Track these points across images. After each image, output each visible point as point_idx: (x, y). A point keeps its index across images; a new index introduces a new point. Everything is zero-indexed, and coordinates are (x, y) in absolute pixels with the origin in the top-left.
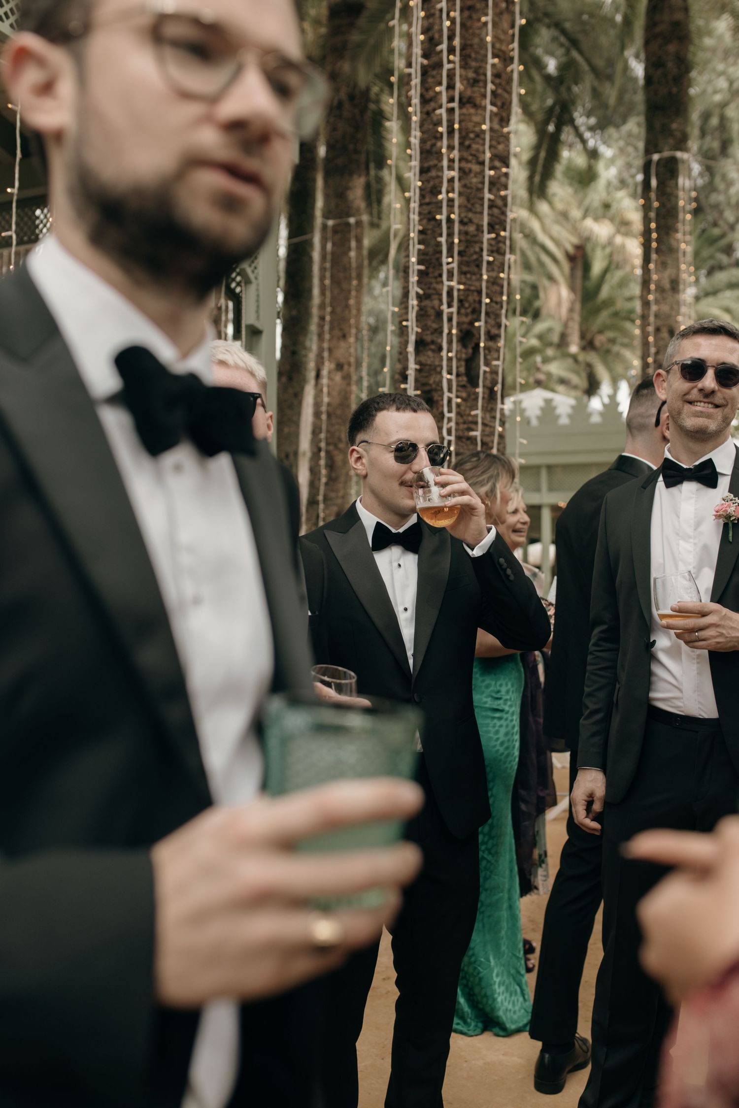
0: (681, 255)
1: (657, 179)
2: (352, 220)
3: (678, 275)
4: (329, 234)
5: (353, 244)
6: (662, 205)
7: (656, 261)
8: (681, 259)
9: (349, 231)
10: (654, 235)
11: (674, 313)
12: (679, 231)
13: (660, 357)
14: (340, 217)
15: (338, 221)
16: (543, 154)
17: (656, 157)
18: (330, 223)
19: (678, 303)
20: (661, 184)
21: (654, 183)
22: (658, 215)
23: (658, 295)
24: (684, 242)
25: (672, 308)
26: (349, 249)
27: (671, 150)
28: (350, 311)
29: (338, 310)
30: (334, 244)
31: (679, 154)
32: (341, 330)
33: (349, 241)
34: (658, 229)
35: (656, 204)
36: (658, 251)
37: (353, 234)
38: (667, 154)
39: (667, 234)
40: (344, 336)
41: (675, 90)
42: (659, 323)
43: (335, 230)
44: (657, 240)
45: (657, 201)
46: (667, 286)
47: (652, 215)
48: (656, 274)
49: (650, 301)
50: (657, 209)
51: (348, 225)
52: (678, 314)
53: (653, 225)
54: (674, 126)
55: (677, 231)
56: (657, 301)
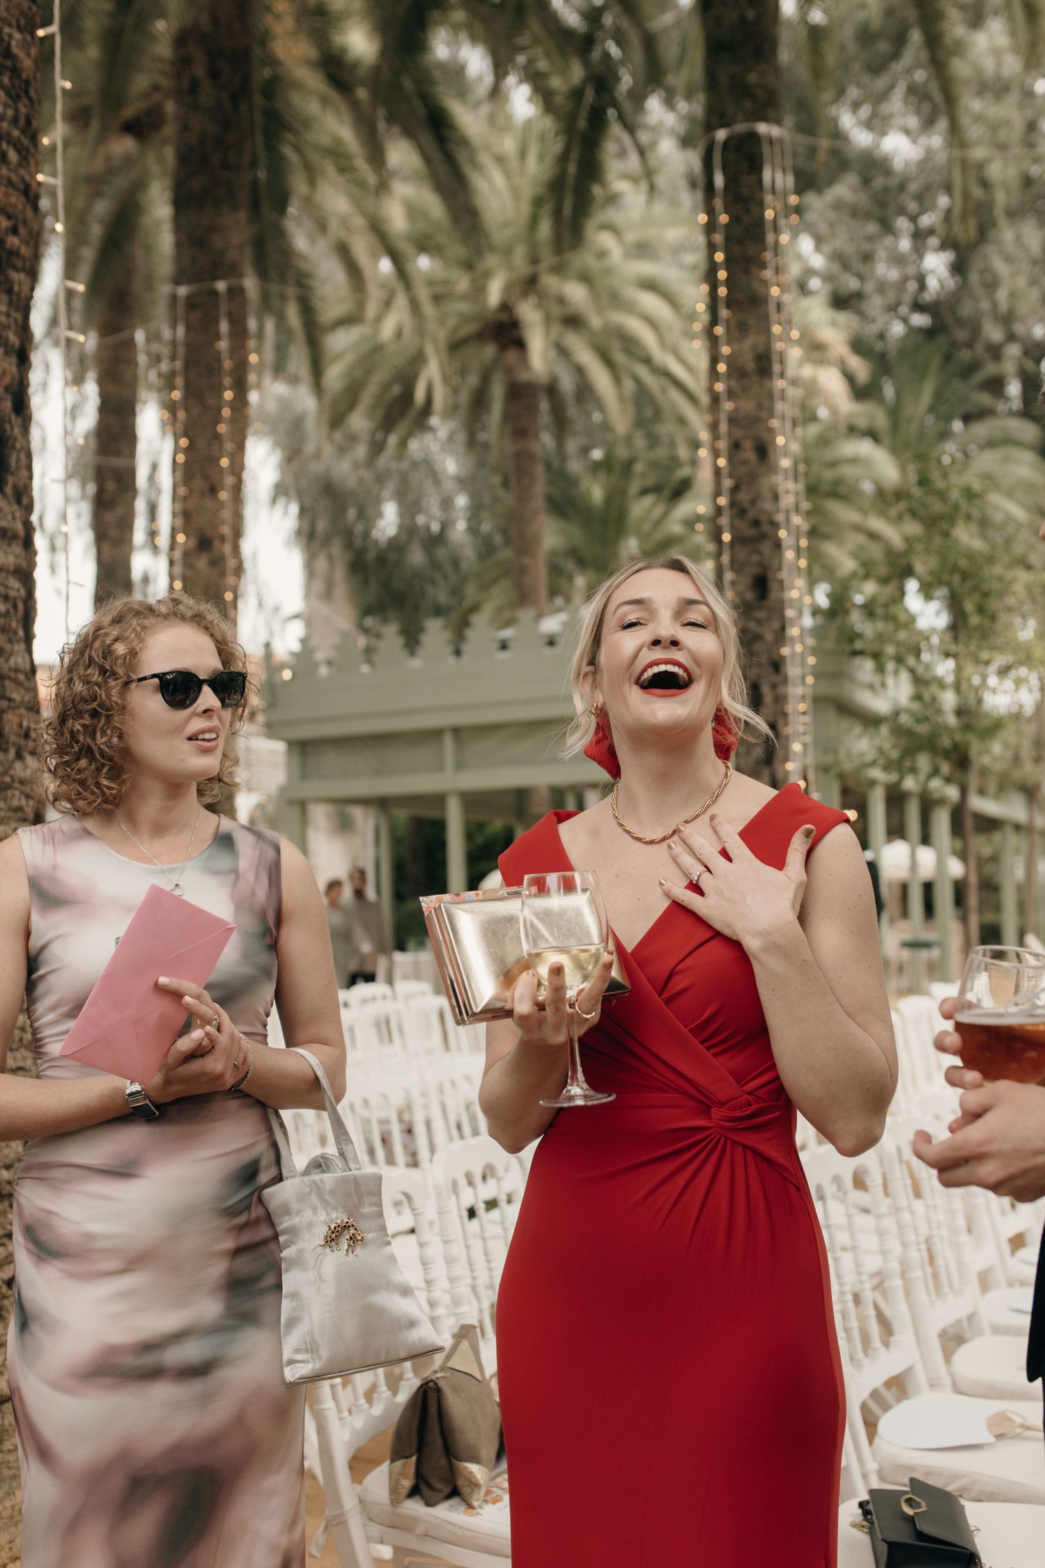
0: (772, 308)
1: (725, 174)
2: (221, 286)
3: (768, 346)
4: (181, 310)
5: (224, 327)
6: (735, 219)
7: (728, 321)
8: (773, 315)
9: (216, 305)
10: (722, 275)
11: (764, 415)
12: (768, 265)
13: (743, 496)
14: (199, 281)
15: (193, 288)
16: (572, 168)
17: (721, 135)
18: (183, 291)
19: (770, 396)
20: (730, 181)
21: (719, 180)
22: (728, 239)
23: (733, 383)
24: (778, 286)
25: (760, 407)
26: (218, 336)
27: (747, 121)
28: (221, 445)
29: (201, 443)
30: (189, 328)
31: (762, 128)
32: (206, 478)
33: (217, 323)
34: (728, 263)
35: (724, 219)
36: (730, 303)
37: (224, 307)
38: (740, 127)
39: (747, 272)
40: (213, 490)
41: (751, 14)
42: (738, 433)
43: (192, 303)
44: (728, 282)
45: (725, 213)
46: (750, 365)
47: (718, 238)
48: (728, 345)
49: (719, 393)
50: (727, 226)
51: (215, 293)
52: (771, 414)
53: (719, 257)
54: (753, 78)
55: (763, 266)
56: (731, 394)
